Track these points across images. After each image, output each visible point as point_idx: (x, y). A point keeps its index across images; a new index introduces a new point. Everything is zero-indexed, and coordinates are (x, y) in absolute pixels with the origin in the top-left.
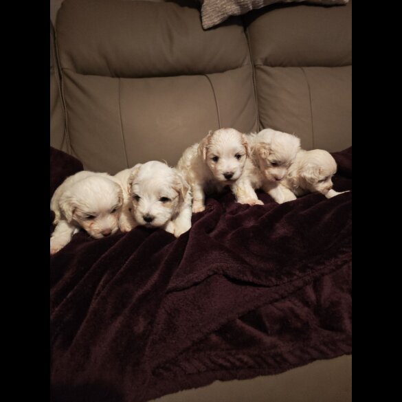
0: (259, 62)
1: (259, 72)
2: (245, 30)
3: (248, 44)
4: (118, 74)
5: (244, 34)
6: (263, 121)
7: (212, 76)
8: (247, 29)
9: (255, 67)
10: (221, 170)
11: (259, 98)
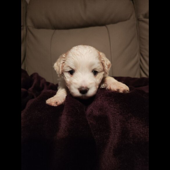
0: (141, 17)
1: (141, 23)
3: (134, 7)
6: (142, 53)
7: (109, 26)
9: (139, 20)
10: (75, 83)
11: (140, 38)
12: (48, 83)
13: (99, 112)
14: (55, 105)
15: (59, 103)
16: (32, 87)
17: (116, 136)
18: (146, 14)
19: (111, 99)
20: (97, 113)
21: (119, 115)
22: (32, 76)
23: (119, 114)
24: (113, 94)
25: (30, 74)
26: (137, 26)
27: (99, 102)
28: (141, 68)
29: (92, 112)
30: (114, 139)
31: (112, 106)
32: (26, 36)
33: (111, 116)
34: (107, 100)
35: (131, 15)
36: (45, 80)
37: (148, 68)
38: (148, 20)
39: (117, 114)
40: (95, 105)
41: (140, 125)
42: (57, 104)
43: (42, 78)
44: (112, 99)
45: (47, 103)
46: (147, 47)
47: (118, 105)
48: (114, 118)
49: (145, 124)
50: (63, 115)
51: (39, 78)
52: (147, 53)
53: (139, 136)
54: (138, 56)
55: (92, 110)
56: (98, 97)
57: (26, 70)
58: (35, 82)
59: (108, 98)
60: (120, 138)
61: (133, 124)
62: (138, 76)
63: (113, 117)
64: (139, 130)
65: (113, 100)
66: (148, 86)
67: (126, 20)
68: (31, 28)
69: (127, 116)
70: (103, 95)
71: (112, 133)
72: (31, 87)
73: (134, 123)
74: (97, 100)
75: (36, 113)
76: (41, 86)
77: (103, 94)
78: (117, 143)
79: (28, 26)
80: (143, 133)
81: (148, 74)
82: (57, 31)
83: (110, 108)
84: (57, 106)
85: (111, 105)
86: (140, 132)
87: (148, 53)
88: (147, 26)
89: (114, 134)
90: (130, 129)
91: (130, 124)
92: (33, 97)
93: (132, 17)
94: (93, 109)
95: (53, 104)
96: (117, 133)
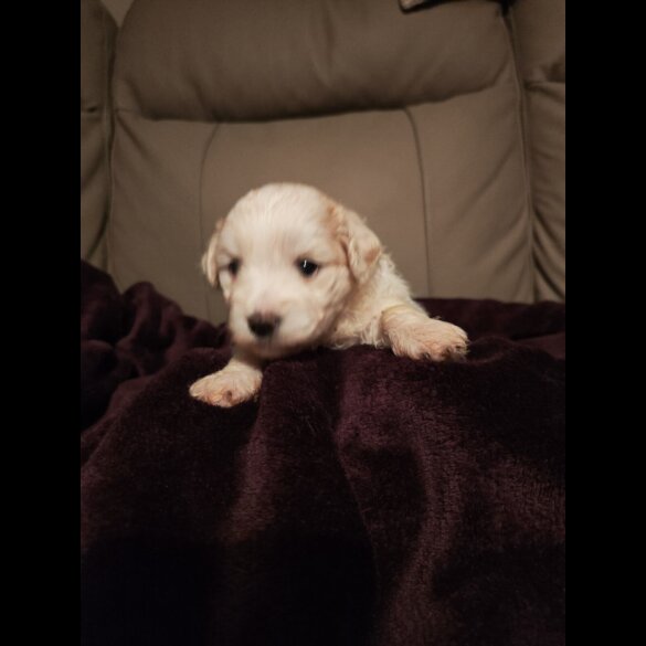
0: (538, 76)
1: (537, 98)
2: (505, 12)
3: (512, 40)
4: (221, 115)
5: (501, 20)
7: (418, 111)
8: (511, 9)
9: (528, 87)
11: (533, 155)
12: (190, 322)
13: (383, 438)
14: (225, 404)
15: (236, 397)
16: (132, 335)
17: (443, 524)
18: (555, 68)
19: (426, 390)
20: (373, 440)
21: (454, 448)
22: (131, 292)
23: (453, 443)
24: (432, 369)
25: (123, 286)
26: (521, 110)
27: (382, 400)
28: (538, 265)
29: (357, 435)
30: (436, 536)
31: (431, 415)
32: (110, 147)
33: (428, 452)
34: (412, 393)
35: (501, 70)
36: (178, 308)
37: (561, 263)
38: (561, 88)
39: (447, 443)
40: (366, 411)
41: (532, 485)
42: (230, 400)
43: (169, 303)
44: (430, 390)
45: (194, 395)
46: (560, 187)
47: (454, 412)
48: (437, 457)
49: (550, 481)
50: (251, 444)
51: (158, 303)
52: (557, 210)
53: (526, 526)
54: (525, 221)
55: (356, 428)
56: (377, 382)
57: (110, 271)
58: (142, 315)
59: (416, 383)
60: (460, 534)
61: (505, 480)
62: (524, 297)
63: (435, 454)
64: (526, 503)
65: (434, 392)
66: (561, 336)
67: (480, 89)
68: (128, 118)
69: (485, 452)
70: (396, 372)
71: (432, 514)
72: (125, 333)
73: (511, 477)
74: (373, 390)
75: (156, 431)
76: (163, 329)
77: (397, 368)
78: (446, 551)
79: (117, 110)
80: (544, 513)
81: (562, 286)
82: (225, 128)
83: (421, 422)
84: (229, 405)
85: (426, 409)
86: (532, 511)
87: (561, 211)
88: (559, 111)
89: (438, 518)
90: (497, 501)
91: (497, 482)
92: (135, 375)
93: (505, 76)
94: (361, 426)
95: (218, 400)
96: (447, 515)
